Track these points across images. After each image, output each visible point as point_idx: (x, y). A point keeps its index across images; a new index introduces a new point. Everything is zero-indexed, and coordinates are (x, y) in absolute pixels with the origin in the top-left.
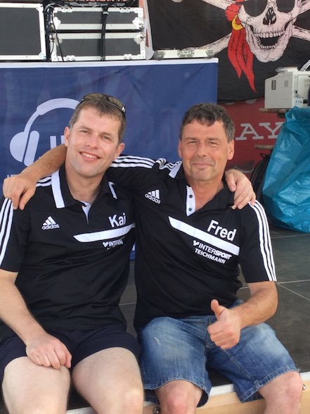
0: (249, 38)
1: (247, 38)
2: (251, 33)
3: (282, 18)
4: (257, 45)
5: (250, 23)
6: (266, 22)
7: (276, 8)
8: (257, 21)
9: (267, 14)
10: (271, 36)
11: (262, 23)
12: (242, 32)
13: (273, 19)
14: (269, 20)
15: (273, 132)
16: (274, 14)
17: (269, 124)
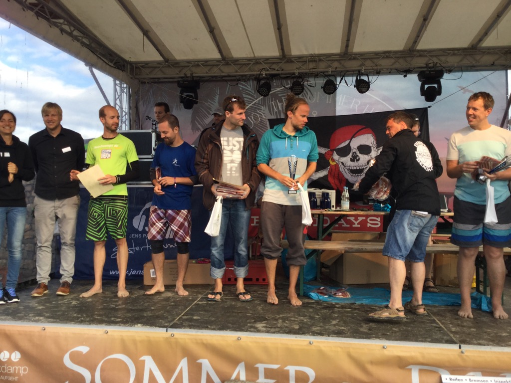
0: (341, 168)
1: (341, 169)
2: (342, 166)
3: (363, 158)
4: (348, 173)
5: (341, 161)
6: (352, 160)
7: (358, 152)
8: (347, 160)
9: (352, 156)
10: (358, 168)
11: (349, 160)
12: (337, 166)
13: (358, 158)
14: (354, 159)
15: (356, 223)
16: (358, 156)
17: (354, 218)
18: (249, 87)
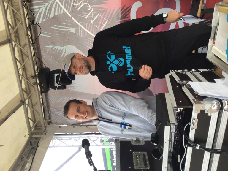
18: (41, 9)
